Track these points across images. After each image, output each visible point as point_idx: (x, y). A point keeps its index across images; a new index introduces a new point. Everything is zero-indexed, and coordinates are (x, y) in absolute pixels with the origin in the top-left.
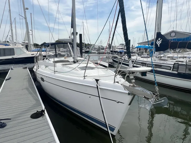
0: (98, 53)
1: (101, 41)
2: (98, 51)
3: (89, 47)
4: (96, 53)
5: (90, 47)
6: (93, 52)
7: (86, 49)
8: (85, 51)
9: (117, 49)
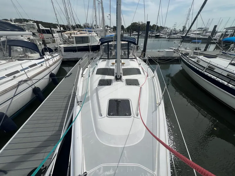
0: (168, 38)
1: (175, 24)
2: (169, 36)
3: (160, 31)
4: (166, 38)
5: (162, 31)
6: (163, 36)
7: (157, 33)
8: (155, 35)
9: (192, 35)
